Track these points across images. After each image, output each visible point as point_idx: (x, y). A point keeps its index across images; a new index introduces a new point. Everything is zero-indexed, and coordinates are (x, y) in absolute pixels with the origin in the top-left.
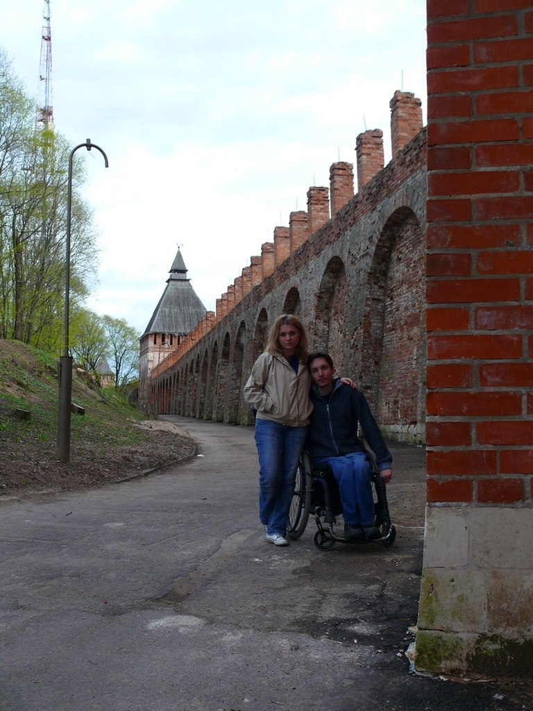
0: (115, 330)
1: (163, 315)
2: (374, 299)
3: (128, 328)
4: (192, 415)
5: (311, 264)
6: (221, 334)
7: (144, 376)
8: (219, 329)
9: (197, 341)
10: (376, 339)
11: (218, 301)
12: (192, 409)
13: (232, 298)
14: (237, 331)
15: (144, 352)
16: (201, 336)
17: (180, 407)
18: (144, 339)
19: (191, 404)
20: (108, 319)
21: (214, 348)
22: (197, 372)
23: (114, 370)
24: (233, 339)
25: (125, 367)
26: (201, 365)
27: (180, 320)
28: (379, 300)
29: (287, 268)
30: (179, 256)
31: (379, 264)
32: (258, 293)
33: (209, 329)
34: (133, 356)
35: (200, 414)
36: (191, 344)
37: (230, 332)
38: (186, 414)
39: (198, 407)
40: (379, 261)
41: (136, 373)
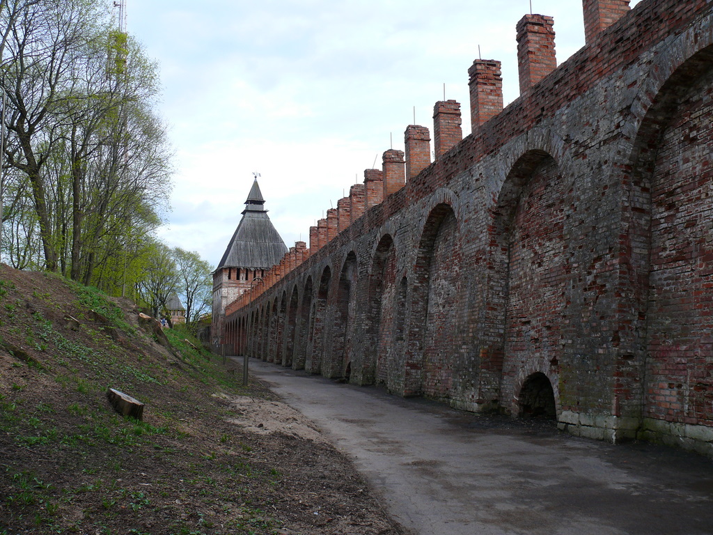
0: (187, 264)
1: (239, 249)
2: (634, 209)
3: (201, 262)
4: (275, 360)
5: (479, 168)
6: (317, 269)
7: (217, 312)
8: (314, 262)
9: (283, 276)
10: (639, 276)
11: (312, 229)
12: (275, 354)
13: (334, 225)
14: (342, 265)
15: (217, 287)
16: (288, 271)
17: (259, 349)
18: (217, 274)
19: (275, 348)
20: (179, 252)
21: (307, 285)
22: (282, 311)
23: (185, 306)
24: (335, 274)
25: (197, 303)
26: (288, 304)
27: (256, 253)
28: (641, 211)
29: (429, 179)
30: (256, 186)
31: (644, 150)
32: (376, 216)
33: (299, 263)
34: (206, 291)
35: (287, 362)
36: (275, 280)
37: (331, 265)
38: (268, 359)
39: (284, 353)
40: (644, 145)
41: (208, 310)
